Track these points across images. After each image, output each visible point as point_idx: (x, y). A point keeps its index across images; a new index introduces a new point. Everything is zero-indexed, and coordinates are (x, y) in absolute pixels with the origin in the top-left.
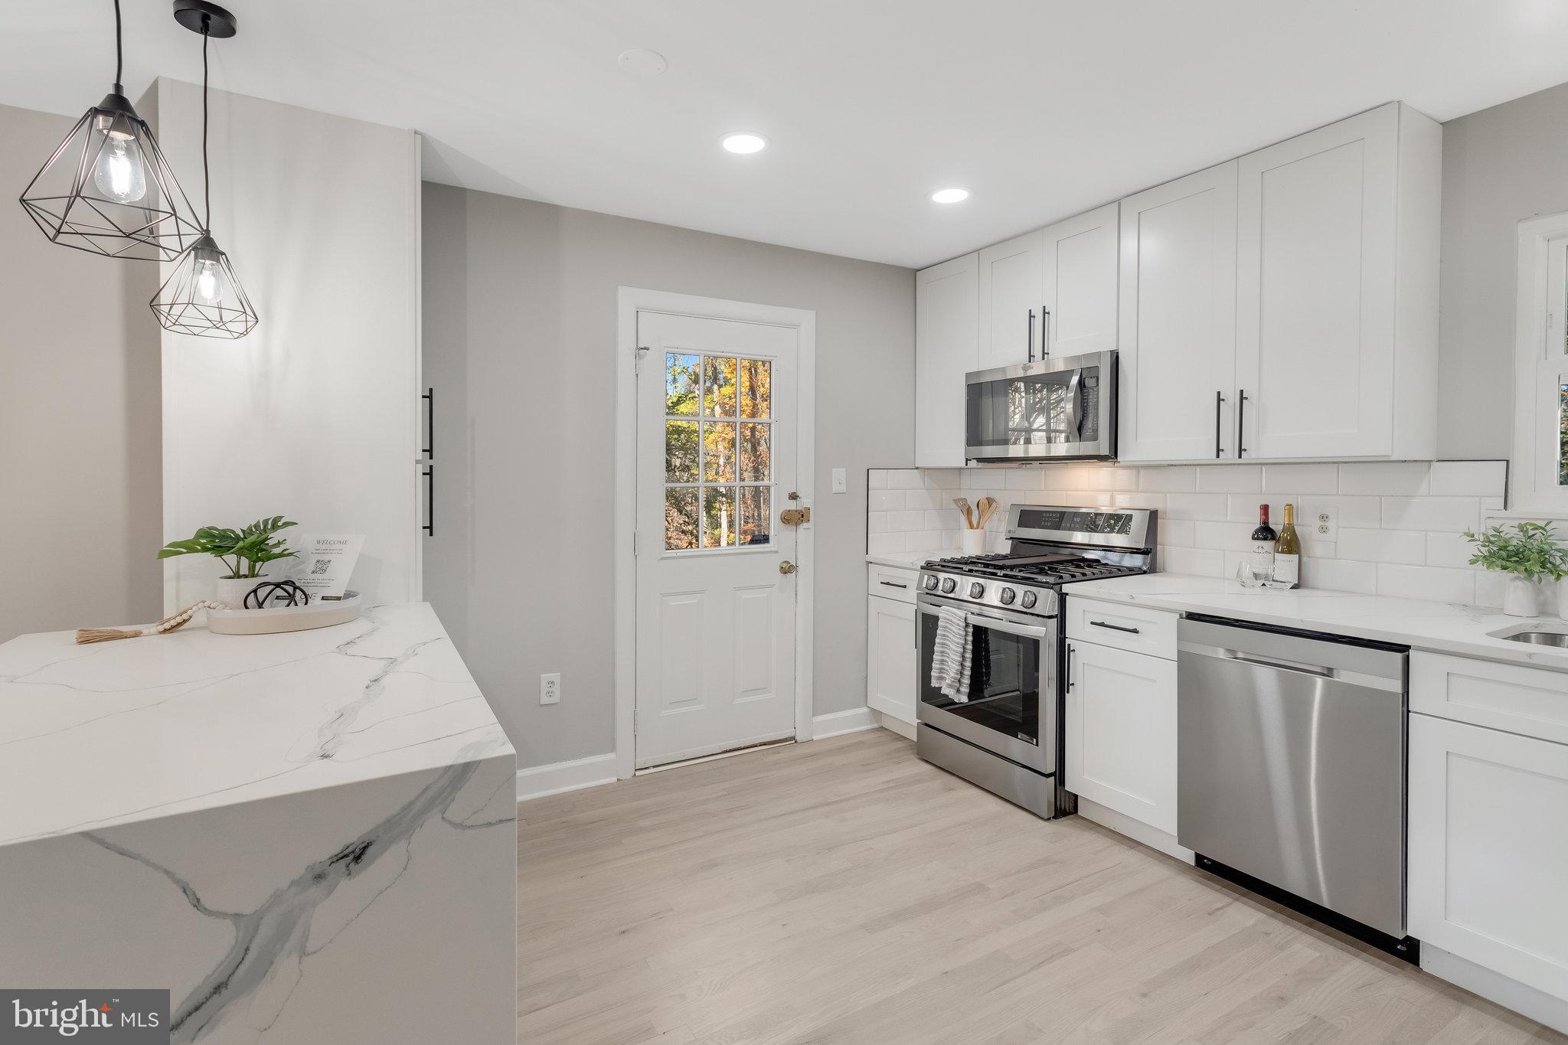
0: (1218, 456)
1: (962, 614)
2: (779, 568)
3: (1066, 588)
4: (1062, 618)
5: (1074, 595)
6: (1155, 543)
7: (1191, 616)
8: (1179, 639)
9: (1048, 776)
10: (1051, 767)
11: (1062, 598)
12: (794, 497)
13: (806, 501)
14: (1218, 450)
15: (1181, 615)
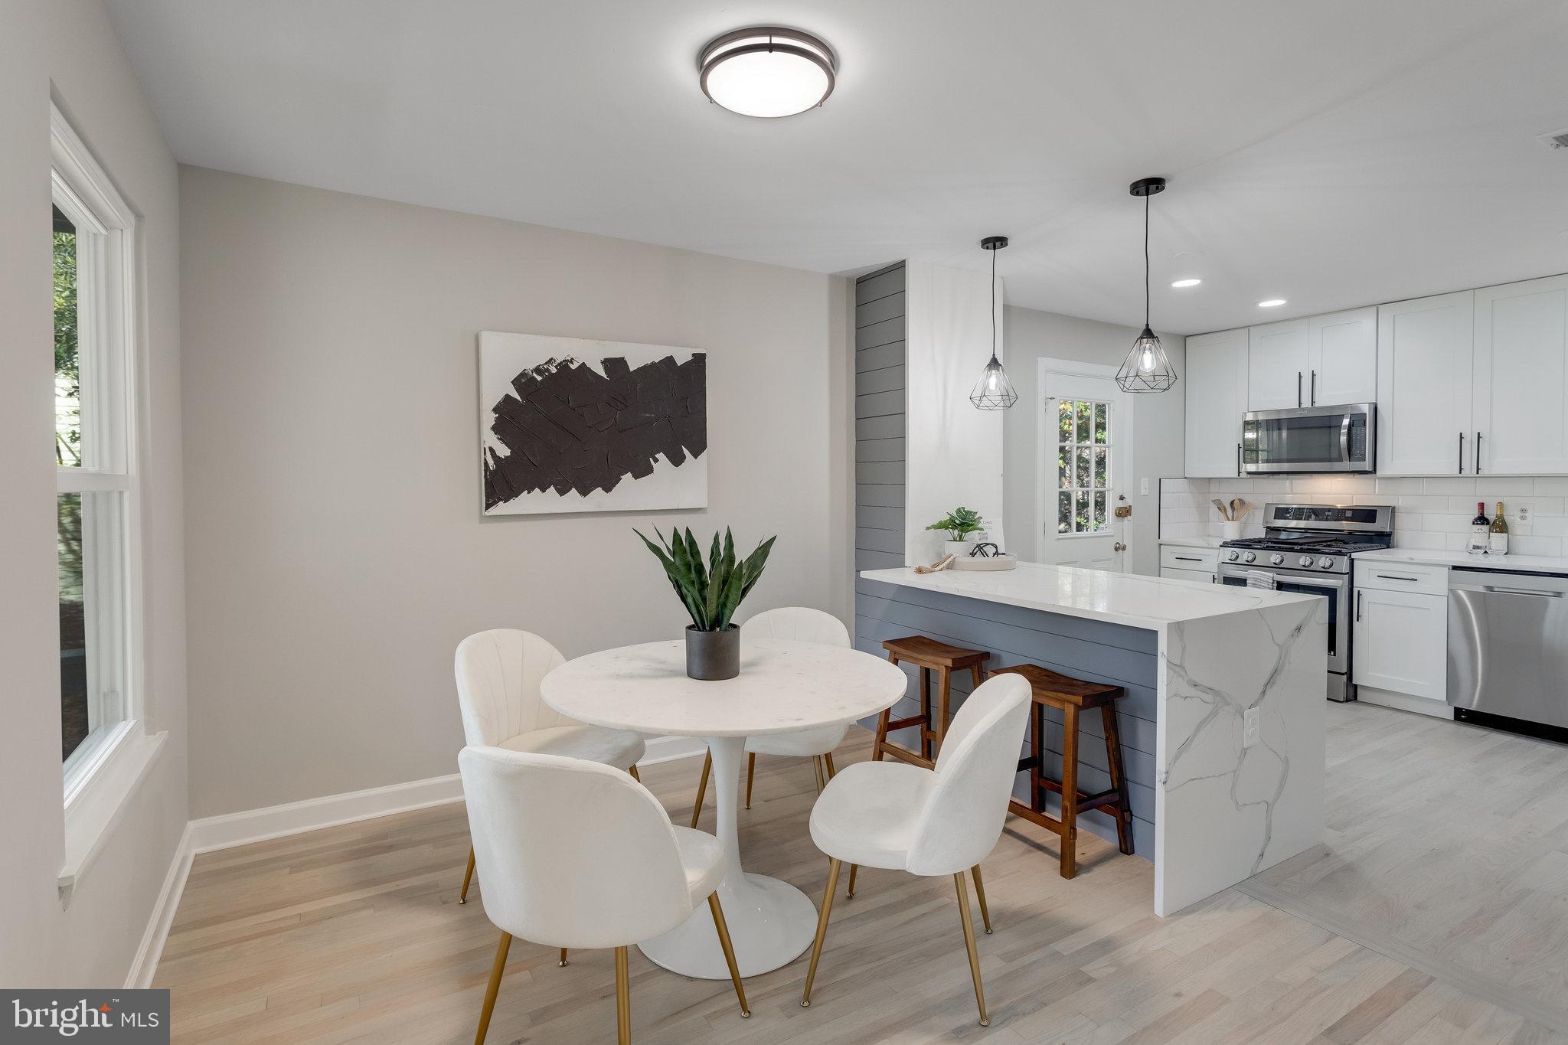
0: (1460, 473)
1: (1271, 575)
2: (1113, 548)
3: (1354, 555)
4: (1351, 574)
5: (1359, 559)
6: (1394, 529)
7: (1455, 568)
8: (1449, 582)
9: (1343, 674)
10: (1344, 670)
11: (1352, 561)
12: (1122, 498)
13: (1129, 501)
14: (1461, 469)
15: (1449, 569)
